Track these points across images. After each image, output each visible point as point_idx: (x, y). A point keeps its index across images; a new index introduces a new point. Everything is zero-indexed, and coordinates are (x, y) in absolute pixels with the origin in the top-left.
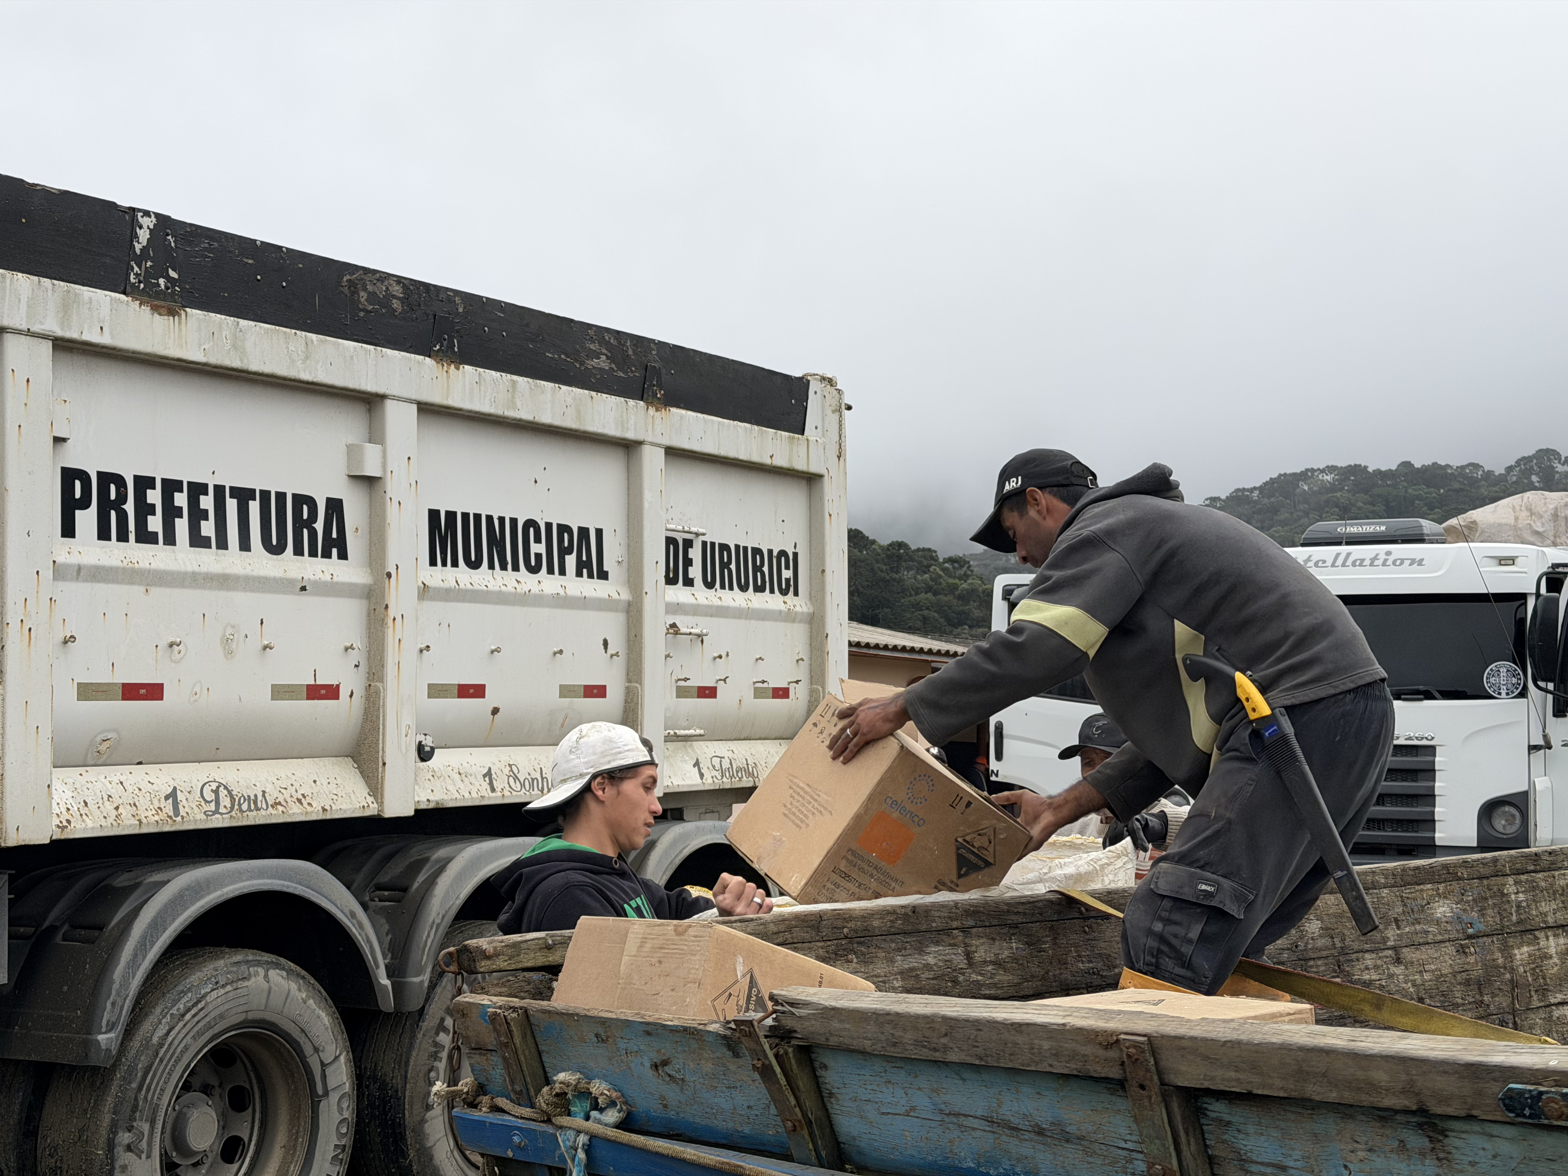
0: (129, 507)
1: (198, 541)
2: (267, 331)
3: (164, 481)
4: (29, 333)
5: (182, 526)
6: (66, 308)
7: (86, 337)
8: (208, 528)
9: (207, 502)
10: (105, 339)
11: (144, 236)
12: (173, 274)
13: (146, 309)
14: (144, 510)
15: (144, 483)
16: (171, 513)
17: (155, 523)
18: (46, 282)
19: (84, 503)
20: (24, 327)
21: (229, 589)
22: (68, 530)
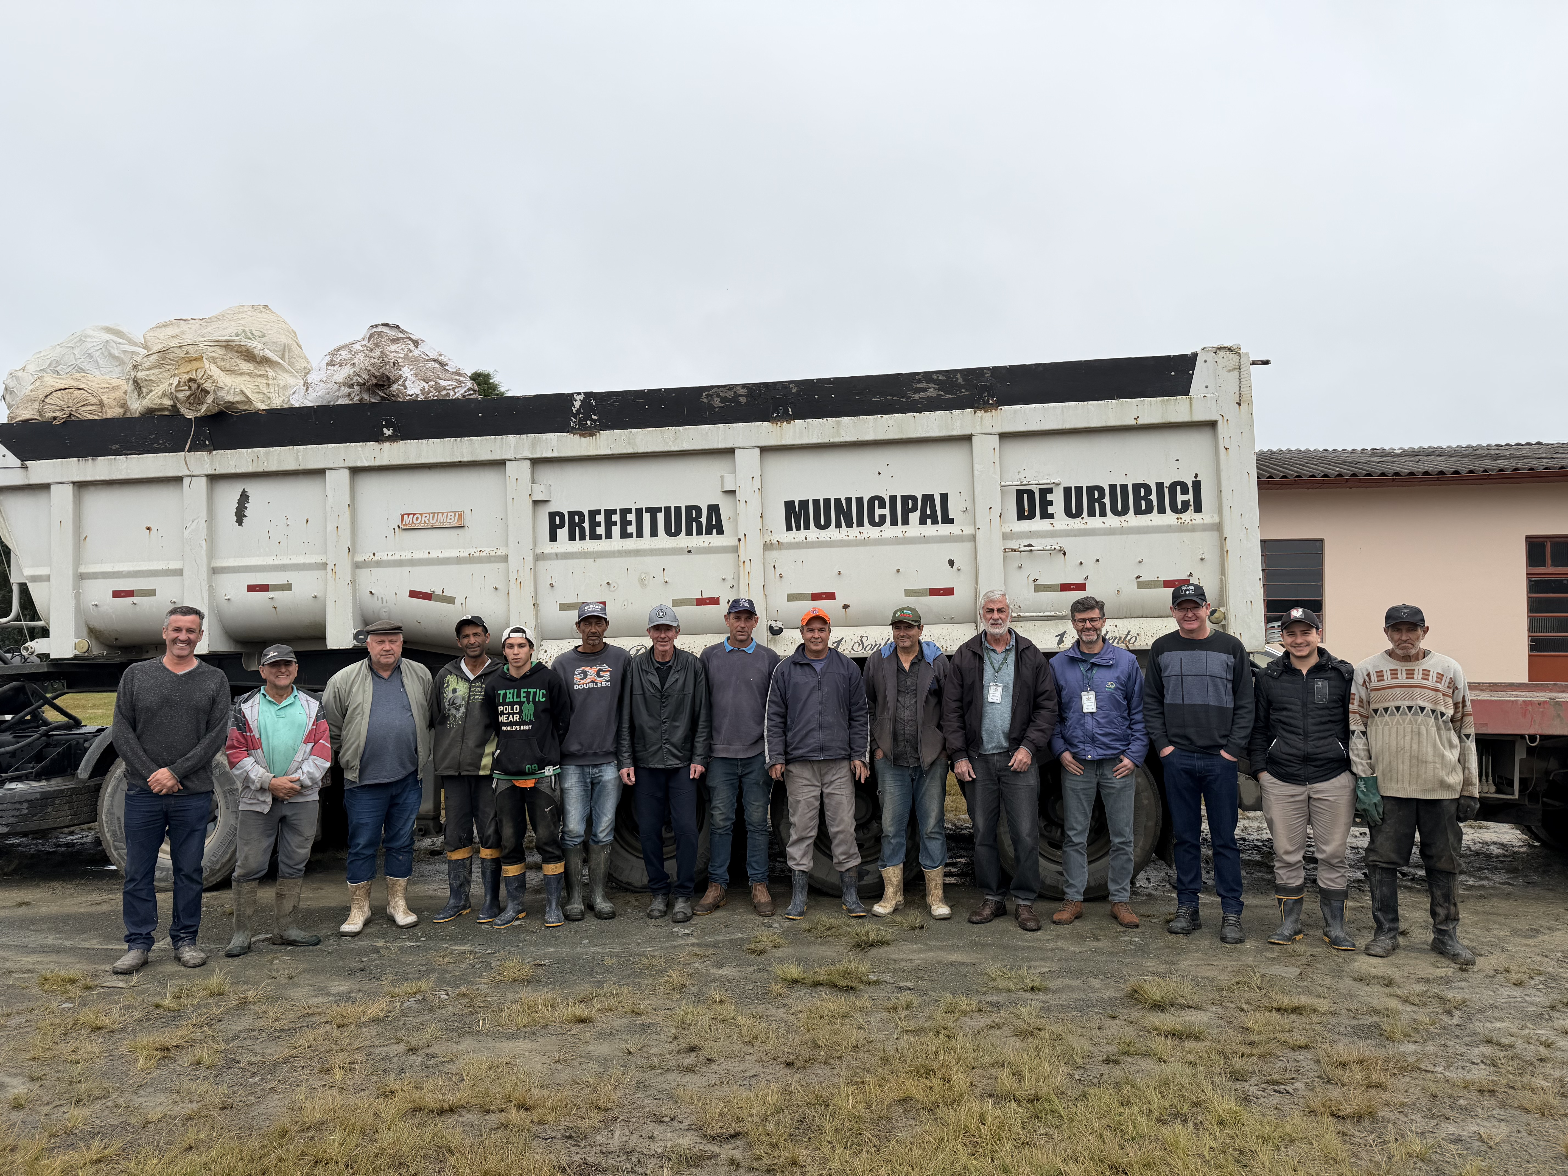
0: (586, 525)
1: (625, 535)
2: (649, 432)
3: (605, 510)
4: (516, 459)
5: (616, 530)
6: (533, 445)
7: (544, 455)
8: (632, 529)
9: (631, 517)
10: (555, 454)
11: (577, 404)
12: (594, 417)
13: (577, 437)
14: (594, 524)
15: (593, 513)
16: (610, 524)
17: (601, 530)
18: (524, 436)
19: (562, 525)
20: (513, 457)
21: (642, 556)
22: (553, 538)
